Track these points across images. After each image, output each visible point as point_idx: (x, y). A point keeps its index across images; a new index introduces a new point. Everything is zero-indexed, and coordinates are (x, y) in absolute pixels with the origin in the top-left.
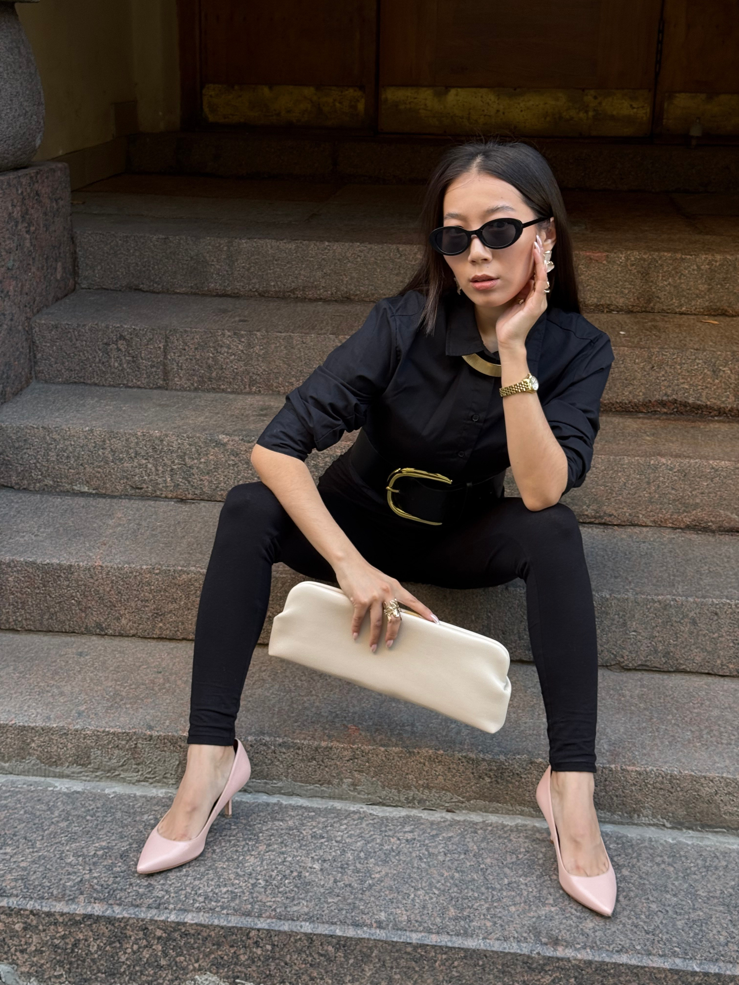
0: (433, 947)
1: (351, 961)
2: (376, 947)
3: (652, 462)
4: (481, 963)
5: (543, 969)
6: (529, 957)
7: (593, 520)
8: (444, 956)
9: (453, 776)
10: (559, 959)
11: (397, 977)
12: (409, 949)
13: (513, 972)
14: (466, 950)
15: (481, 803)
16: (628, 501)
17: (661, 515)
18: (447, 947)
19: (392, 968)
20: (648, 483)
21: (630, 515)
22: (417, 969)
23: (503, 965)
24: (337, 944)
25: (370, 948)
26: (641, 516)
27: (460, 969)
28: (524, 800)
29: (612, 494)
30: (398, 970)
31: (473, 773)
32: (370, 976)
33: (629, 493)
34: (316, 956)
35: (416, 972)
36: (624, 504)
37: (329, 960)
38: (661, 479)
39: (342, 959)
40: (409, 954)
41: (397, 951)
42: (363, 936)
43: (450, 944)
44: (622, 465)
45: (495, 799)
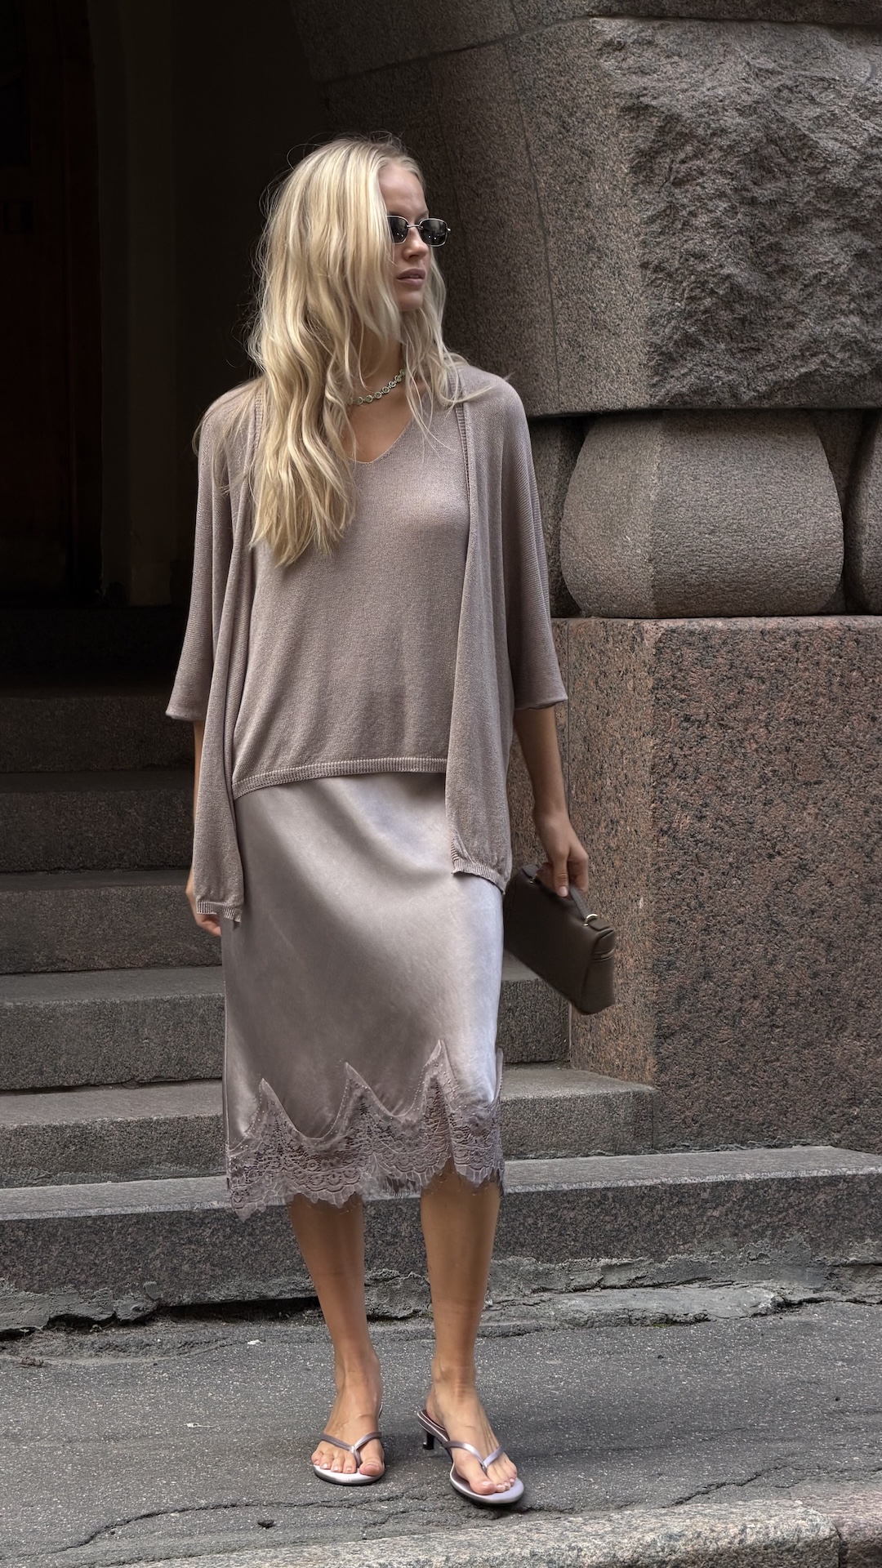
0: (110, 1217)
1: (39, 1243)
2: (61, 1225)
3: (102, 893)
4: (151, 1226)
5: (203, 1223)
6: (190, 1212)
7: (45, 968)
8: (120, 1225)
9: (40, 1149)
10: (216, 1211)
11: (81, 1252)
12: (90, 1223)
13: (179, 1230)
14: (138, 1215)
15: (67, 1174)
16: (81, 941)
17: (117, 955)
18: (121, 1215)
19: (75, 1244)
20: (101, 918)
21: (85, 957)
22: (97, 1241)
23: (170, 1224)
24: (27, 1227)
25: (56, 1227)
26: (96, 958)
27: (133, 1235)
28: (108, 1165)
29: (63, 934)
30: (81, 1246)
31: (58, 1143)
32: (57, 1256)
33: (81, 932)
34: (8, 1244)
35: (97, 1244)
36: (77, 946)
37: (20, 1246)
38: (114, 911)
39: (31, 1243)
40: (90, 1227)
41: (79, 1227)
42: (49, 1216)
43: (123, 1212)
44: (71, 899)
45: (81, 1168)
